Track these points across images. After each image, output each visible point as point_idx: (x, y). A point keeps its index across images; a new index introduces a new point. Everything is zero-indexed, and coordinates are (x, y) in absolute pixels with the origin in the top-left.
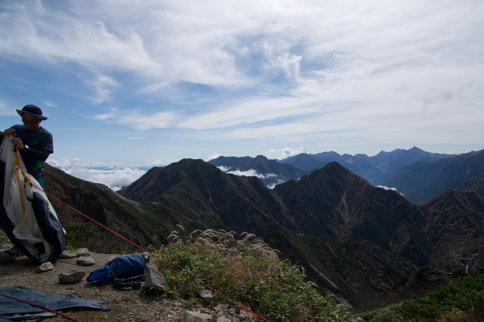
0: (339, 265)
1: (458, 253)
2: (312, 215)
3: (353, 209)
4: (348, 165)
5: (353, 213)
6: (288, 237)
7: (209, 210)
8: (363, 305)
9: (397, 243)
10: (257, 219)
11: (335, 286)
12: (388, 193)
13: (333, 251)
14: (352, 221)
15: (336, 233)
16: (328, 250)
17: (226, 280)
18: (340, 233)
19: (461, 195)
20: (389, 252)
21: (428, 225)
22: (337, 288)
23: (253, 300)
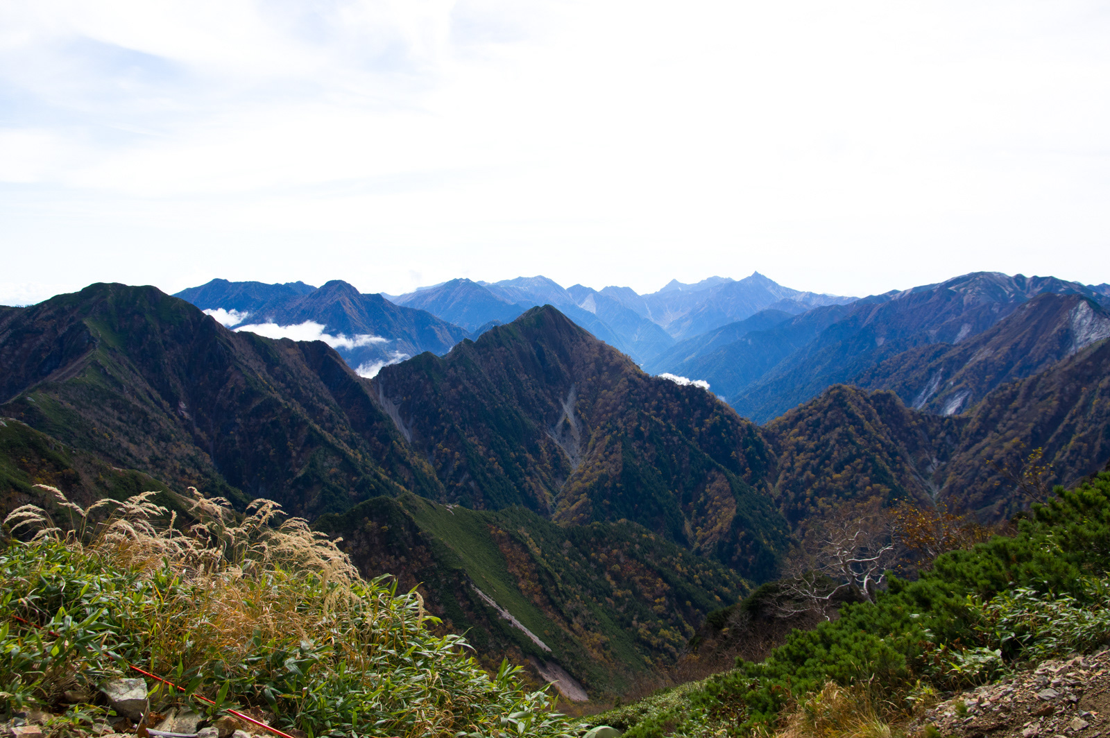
0: (553, 587)
1: (846, 546)
2: (481, 453)
3: (594, 435)
4: (585, 314)
5: (593, 448)
6: (415, 513)
7: (178, 440)
8: (616, 689)
9: (705, 524)
10: (326, 464)
11: (542, 644)
12: (684, 394)
13: (537, 551)
14: (590, 468)
15: (545, 502)
16: (525, 548)
17: (194, 645)
18: (556, 501)
19: (863, 402)
20: (684, 549)
21: (781, 476)
22: (548, 649)
23: (277, 698)
